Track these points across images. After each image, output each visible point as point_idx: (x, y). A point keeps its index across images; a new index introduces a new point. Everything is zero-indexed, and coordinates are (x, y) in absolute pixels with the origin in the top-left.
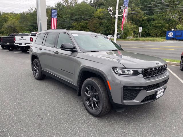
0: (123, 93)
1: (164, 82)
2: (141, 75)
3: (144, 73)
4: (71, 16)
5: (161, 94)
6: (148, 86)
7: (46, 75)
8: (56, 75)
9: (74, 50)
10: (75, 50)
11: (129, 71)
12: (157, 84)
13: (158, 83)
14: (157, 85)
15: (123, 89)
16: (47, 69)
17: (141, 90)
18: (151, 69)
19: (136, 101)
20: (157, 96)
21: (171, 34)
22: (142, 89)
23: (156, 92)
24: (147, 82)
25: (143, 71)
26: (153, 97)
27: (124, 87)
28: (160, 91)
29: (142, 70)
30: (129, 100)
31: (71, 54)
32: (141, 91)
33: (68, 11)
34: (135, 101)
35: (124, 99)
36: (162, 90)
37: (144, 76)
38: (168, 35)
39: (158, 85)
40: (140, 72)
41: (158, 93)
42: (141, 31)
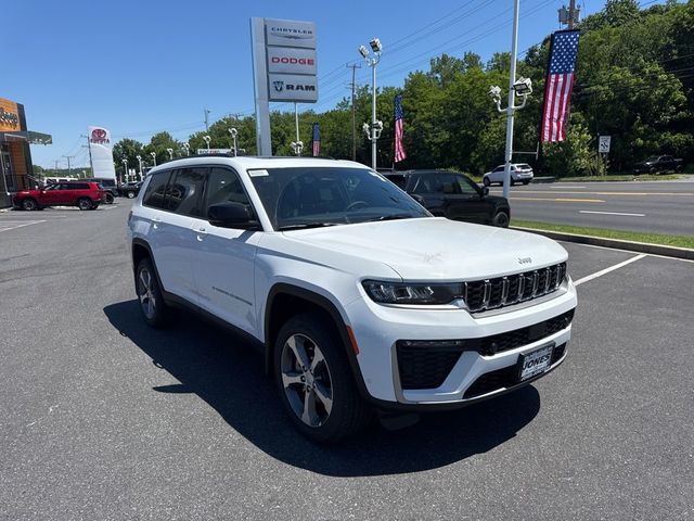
42: (607, 150)
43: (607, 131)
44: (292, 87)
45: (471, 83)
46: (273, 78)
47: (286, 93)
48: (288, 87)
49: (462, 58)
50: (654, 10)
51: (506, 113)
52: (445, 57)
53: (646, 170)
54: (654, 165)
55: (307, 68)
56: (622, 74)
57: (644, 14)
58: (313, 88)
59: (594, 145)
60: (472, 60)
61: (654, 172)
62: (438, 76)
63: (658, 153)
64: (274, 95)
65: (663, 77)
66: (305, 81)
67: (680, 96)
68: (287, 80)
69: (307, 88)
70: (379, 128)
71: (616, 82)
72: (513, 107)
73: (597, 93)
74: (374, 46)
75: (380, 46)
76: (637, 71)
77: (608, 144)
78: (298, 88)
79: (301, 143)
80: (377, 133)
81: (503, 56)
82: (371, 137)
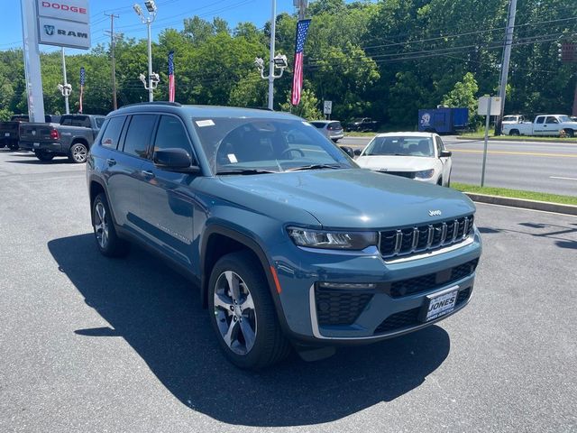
21: (426, 119)
38: (422, 122)
42: (330, 112)
43: (329, 97)
44: (64, 33)
45: (222, 46)
46: (43, 22)
47: (56, 38)
48: (59, 32)
49: (212, 22)
50: (356, 6)
51: (268, 80)
52: (196, 20)
53: (355, 129)
54: (360, 125)
55: (78, 16)
56: (337, 53)
57: (349, 7)
58: (85, 36)
59: (321, 107)
60: (221, 26)
61: (360, 130)
62: (191, 34)
63: (361, 116)
64: (44, 37)
65: (365, 59)
66: (77, 28)
67: (376, 74)
68: (58, 25)
69: (79, 35)
70: (155, 79)
71: (333, 59)
72: (273, 76)
73: (321, 66)
74: (149, 7)
75: (155, 7)
76: (346, 52)
77: (330, 107)
78: (70, 34)
79: (69, 86)
80: (154, 84)
81: (246, 25)
82: (148, 87)
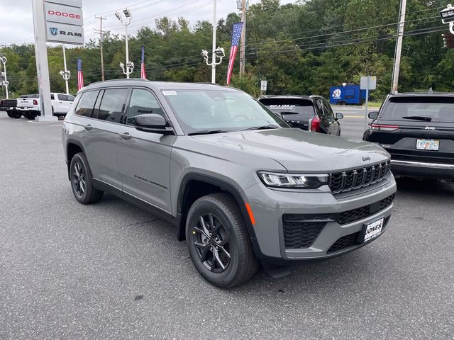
0: (284, 232)
1: (382, 201)
2: (326, 188)
3: (332, 183)
4: (165, 58)
5: (378, 231)
6: (342, 214)
7: (103, 192)
8: (127, 190)
9: (167, 129)
10: (171, 129)
11: (298, 178)
12: (365, 207)
13: (369, 206)
14: (366, 211)
15: (283, 221)
16: (103, 176)
17: (326, 222)
18: (349, 172)
19: (316, 250)
20: (367, 237)
21: (337, 94)
22: (329, 220)
23: (364, 227)
24: (340, 202)
25: (329, 177)
26: (357, 239)
27: (286, 218)
28: (373, 225)
29: (327, 175)
30: (299, 248)
31: (161, 139)
32: (326, 226)
33: (158, 47)
34: (313, 249)
35: (288, 246)
36: (380, 222)
37: (333, 189)
38: (333, 96)
39: (368, 209)
40: (323, 181)
41: (368, 228)
42: (265, 89)
43: (265, 78)
44: (64, 33)
46: (50, 25)
47: (59, 37)
48: (61, 33)
49: (177, 21)
50: (289, 6)
51: (211, 66)
52: (165, 20)
55: (75, 21)
58: (80, 35)
59: (258, 86)
60: (184, 23)
62: (161, 31)
64: (50, 37)
66: (74, 30)
68: (60, 27)
69: (76, 34)
70: (131, 67)
72: (215, 63)
74: (127, 13)
77: (266, 85)
78: (69, 34)
79: (69, 72)
80: (130, 70)
81: (203, 23)
82: (126, 72)
